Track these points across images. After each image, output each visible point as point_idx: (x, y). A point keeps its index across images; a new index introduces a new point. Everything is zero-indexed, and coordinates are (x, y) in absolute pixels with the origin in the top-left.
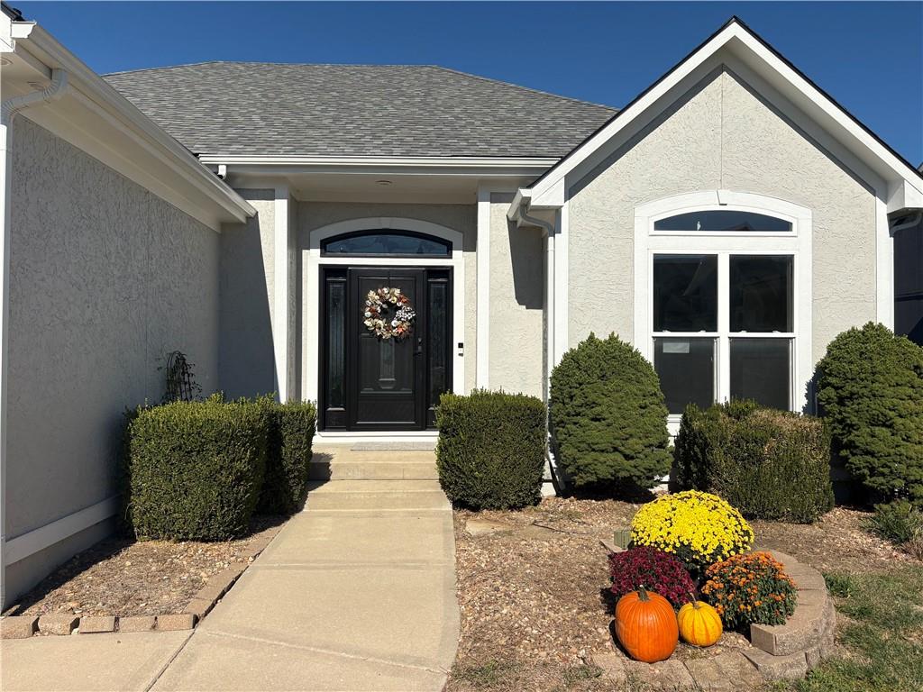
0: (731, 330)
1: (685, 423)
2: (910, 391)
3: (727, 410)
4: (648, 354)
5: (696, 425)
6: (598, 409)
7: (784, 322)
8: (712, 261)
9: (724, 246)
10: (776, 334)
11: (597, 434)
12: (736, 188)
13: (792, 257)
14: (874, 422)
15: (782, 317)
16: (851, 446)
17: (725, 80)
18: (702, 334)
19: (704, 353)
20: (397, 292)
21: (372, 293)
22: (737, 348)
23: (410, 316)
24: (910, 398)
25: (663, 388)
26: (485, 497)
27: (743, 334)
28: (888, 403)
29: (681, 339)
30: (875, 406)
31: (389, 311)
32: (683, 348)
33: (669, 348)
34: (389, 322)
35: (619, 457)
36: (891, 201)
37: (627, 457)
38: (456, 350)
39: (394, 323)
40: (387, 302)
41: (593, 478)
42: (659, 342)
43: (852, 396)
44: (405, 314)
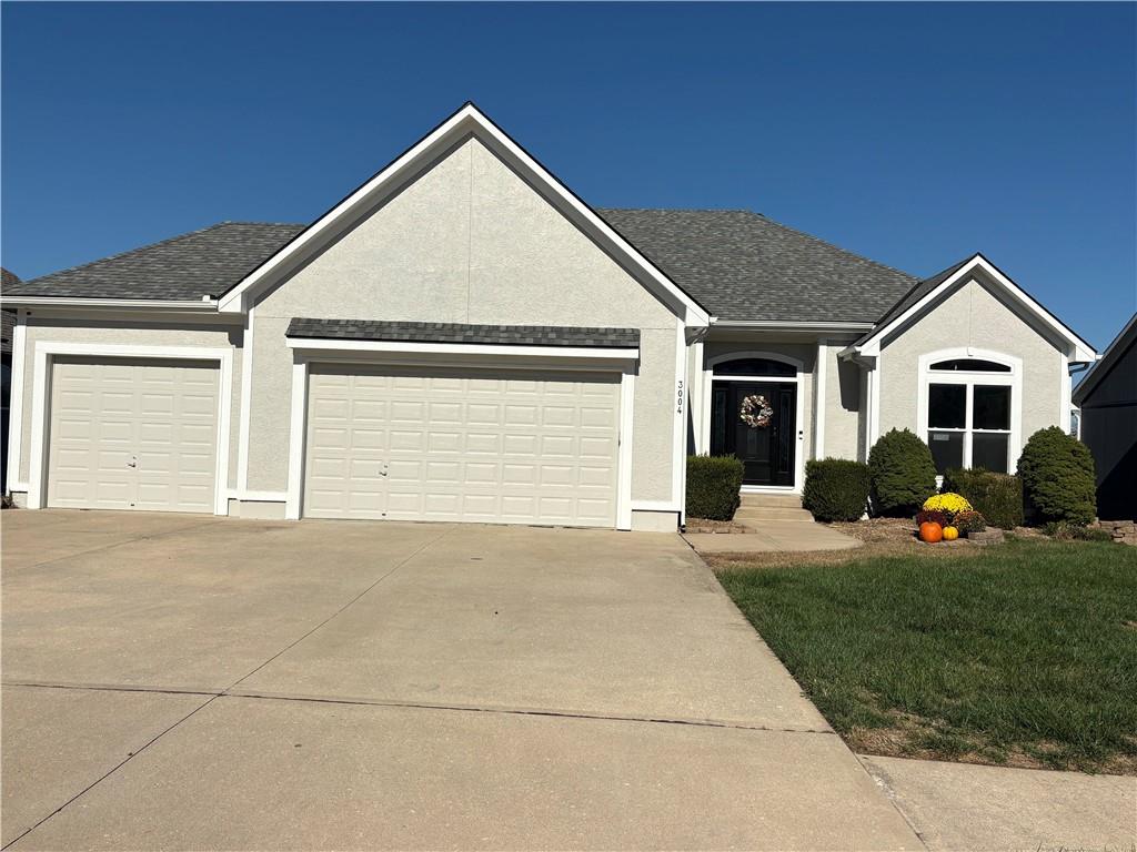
0: (974, 428)
1: (946, 479)
2: (1068, 463)
3: (969, 472)
4: (925, 441)
5: (951, 478)
6: (899, 468)
7: (1005, 424)
8: (963, 388)
9: (970, 379)
10: (1000, 431)
11: (899, 481)
12: (978, 347)
13: (1010, 387)
14: (1048, 479)
15: (1004, 422)
16: (1035, 491)
17: (973, 284)
18: (957, 430)
19: (958, 441)
20: (762, 398)
21: (746, 399)
22: (977, 439)
23: (770, 413)
24: (1068, 467)
25: (933, 459)
26: (836, 513)
27: (981, 430)
28: (1055, 468)
29: (944, 431)
30: (1049, 471)
31: (756, 410)
32: (946, 438)
33: (936, 437)
34: (756, 417)
35: (911, 494)
36: (1070, 356)
37: (915, 493)
38: (798, 435)
39: (759, 417)
40: (755, 404)
41: (896, 504)
42: (931, 434)
43: (1037, 465)
44: (767, 412)
